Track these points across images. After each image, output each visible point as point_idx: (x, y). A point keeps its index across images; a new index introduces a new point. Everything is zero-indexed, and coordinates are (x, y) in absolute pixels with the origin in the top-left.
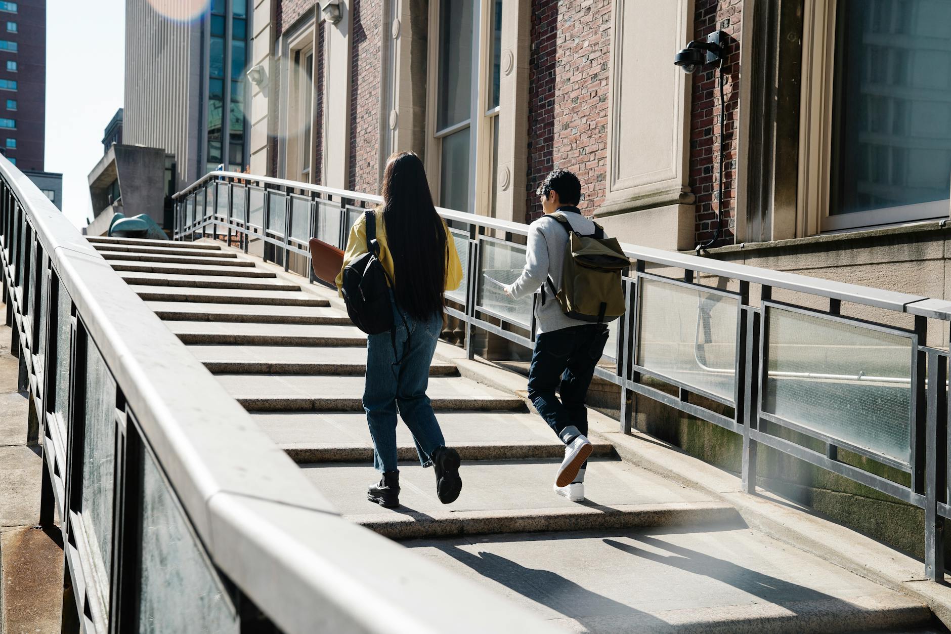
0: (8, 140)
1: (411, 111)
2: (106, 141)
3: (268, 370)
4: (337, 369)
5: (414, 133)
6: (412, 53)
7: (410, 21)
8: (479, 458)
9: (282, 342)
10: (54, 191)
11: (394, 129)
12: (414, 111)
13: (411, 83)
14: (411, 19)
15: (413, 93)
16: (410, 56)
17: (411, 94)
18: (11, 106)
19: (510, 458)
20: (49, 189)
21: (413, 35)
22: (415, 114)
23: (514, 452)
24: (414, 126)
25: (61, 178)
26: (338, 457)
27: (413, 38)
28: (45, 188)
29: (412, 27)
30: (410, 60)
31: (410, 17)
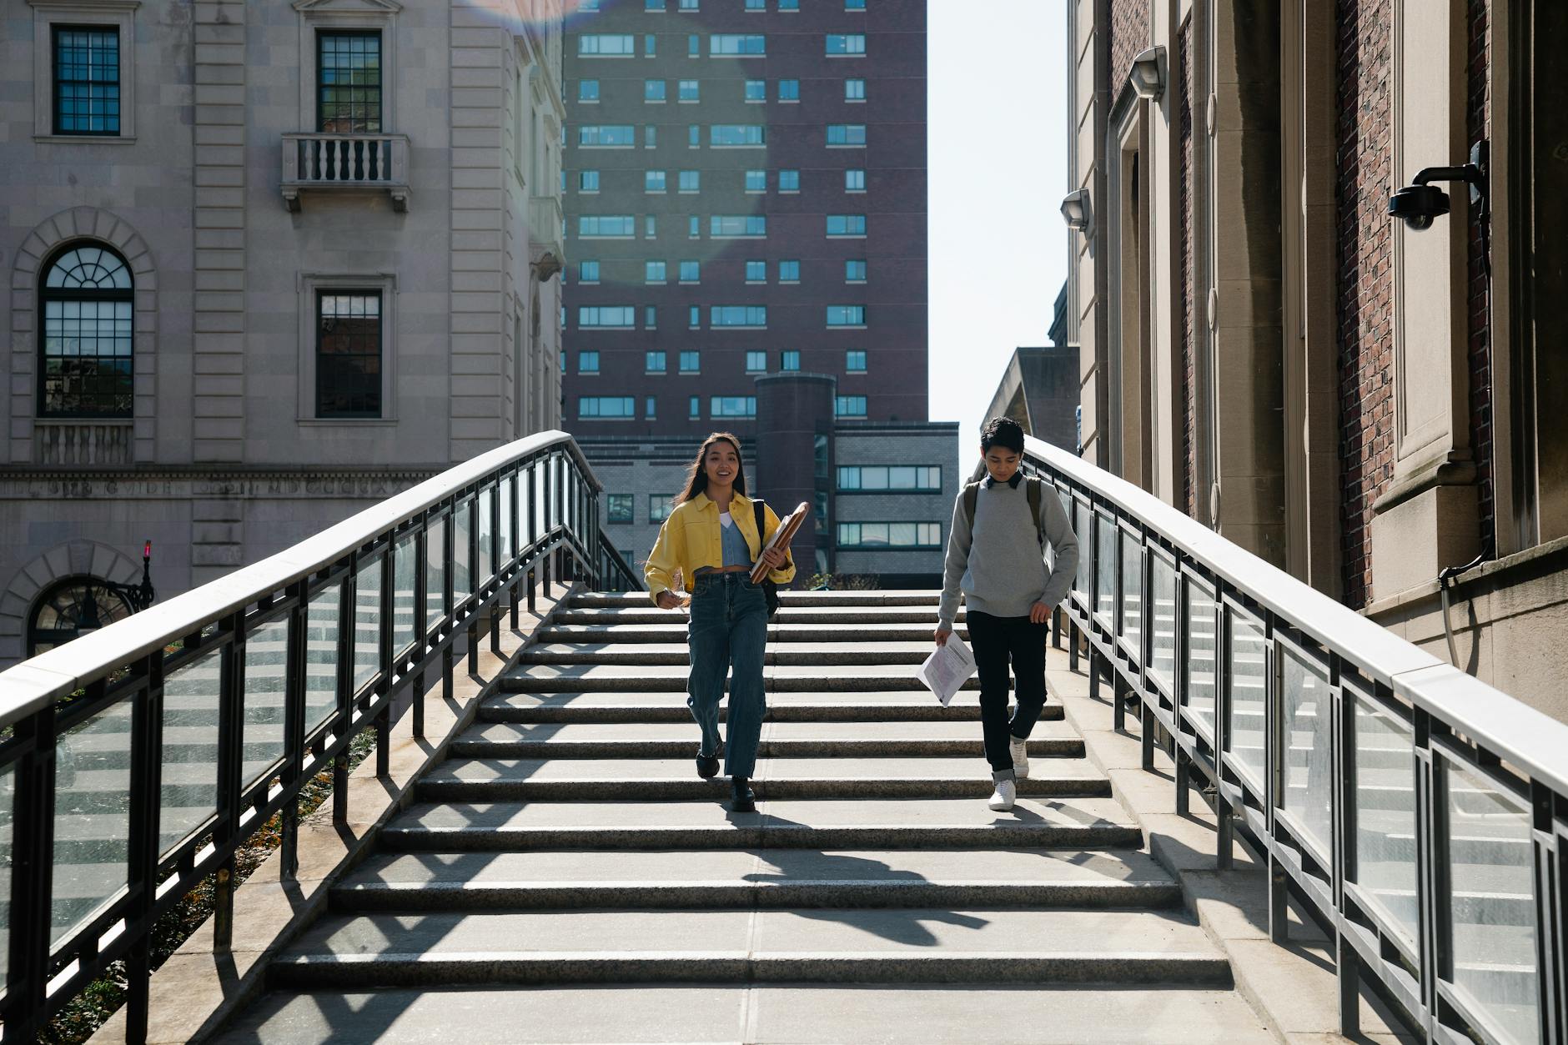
0: (851, 355)
1: (1248, 285)
2: (1058, 332)
3: (758, 840)
4: (890, 837)
5: (1256, 334)
6: (1244, 163)
7: (1238, 94)
8: (948, 979)
9: (854, 791)
10: (940, 466)
11: (1214, 329)
12: (1253, 287)
13: (1244, 226)
14: (1241, 90)
15: (1250, 247)
16: (1241, 168)
17: (1246, 250)
18: (854, 273)
19: (1009, 980)
20: (931, 463)
21: (1245, 123)
22: (1256, 293)
23: (1018, 969)
24: (1256, 317)
25: (957, 434)
26: (685, 973)
27: (1245, 131)
28: (921, 463)
29: (1243, 107)
30: (1241, 178)
31: (1237, 86)
